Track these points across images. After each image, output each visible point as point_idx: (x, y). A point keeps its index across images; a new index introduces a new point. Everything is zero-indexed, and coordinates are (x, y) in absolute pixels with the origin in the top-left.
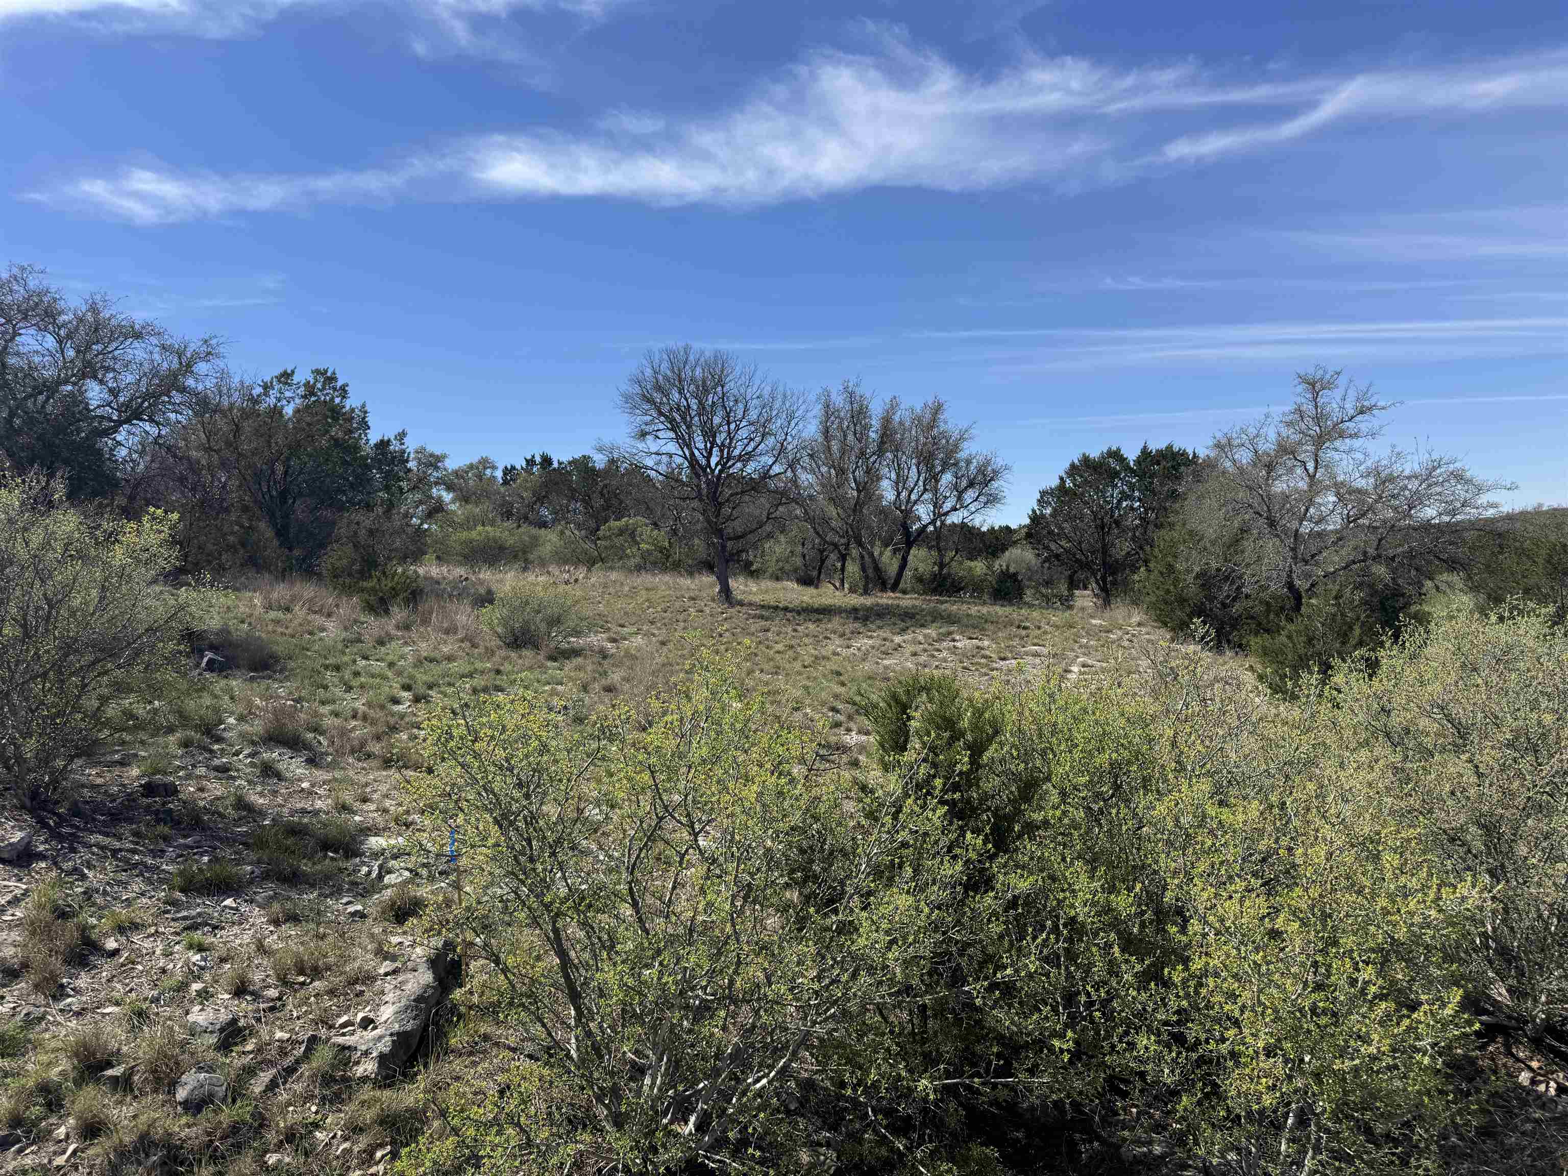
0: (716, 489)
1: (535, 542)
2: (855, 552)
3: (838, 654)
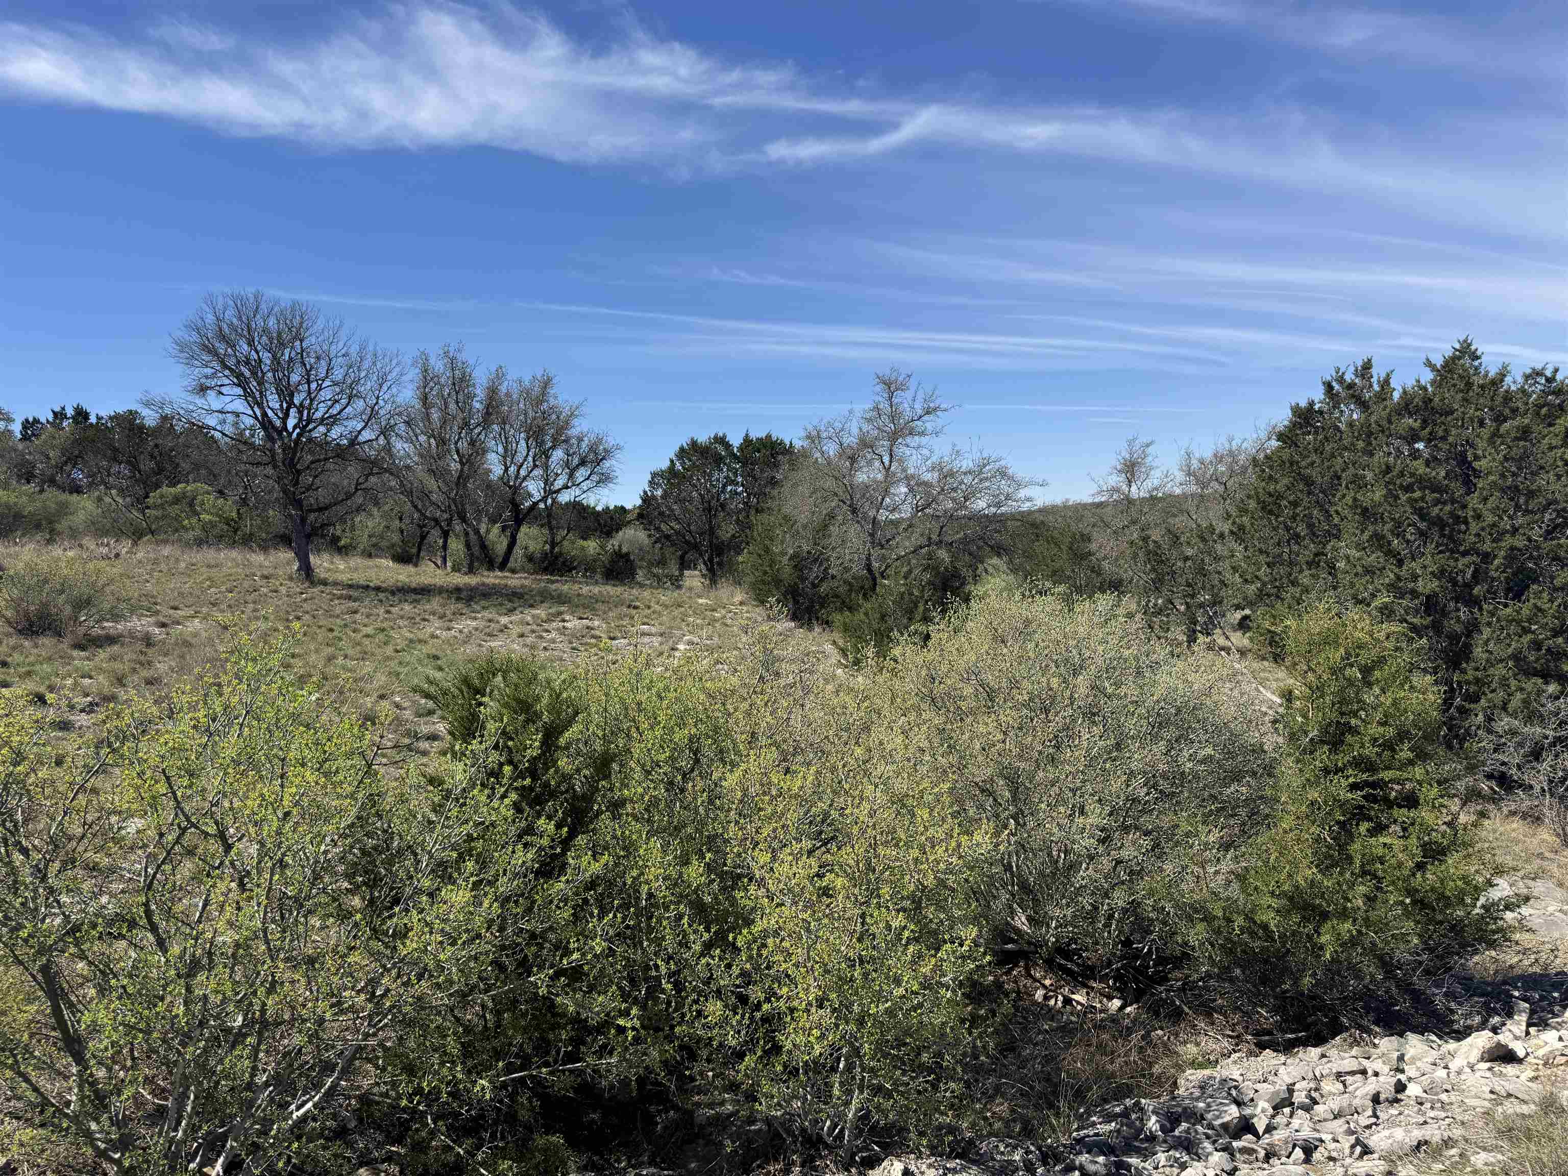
0: (295, 454)
1: (63, 510)
2: (458, 527)
3: (437, 637)
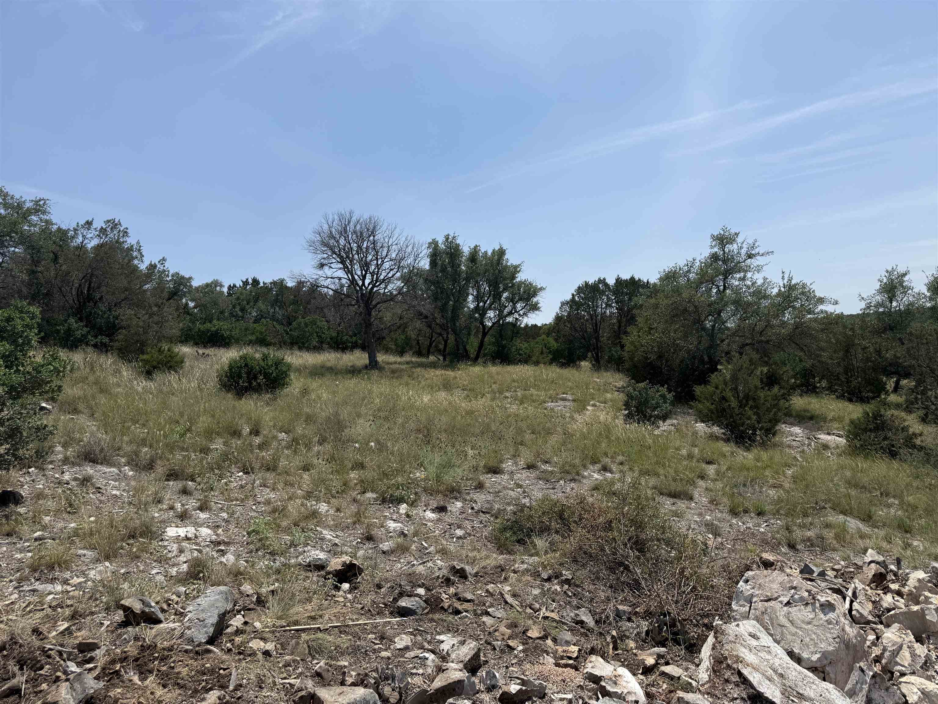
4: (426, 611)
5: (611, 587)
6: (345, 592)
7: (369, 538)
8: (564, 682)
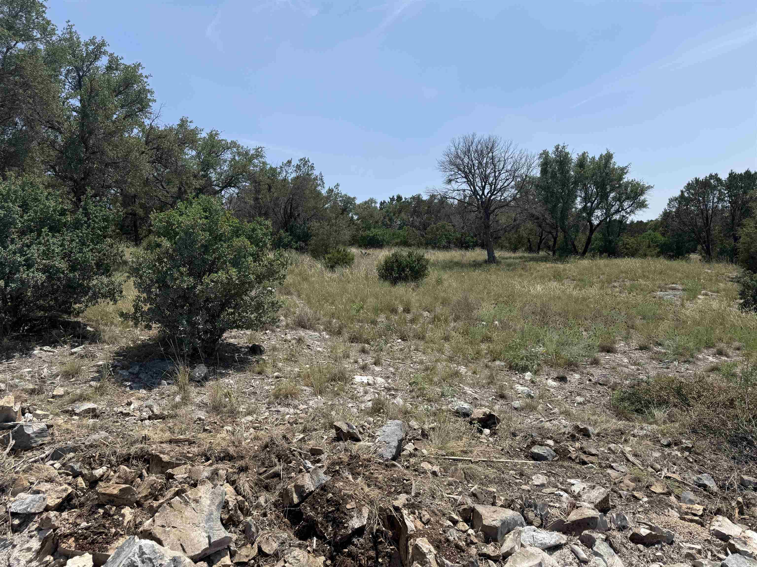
4: (556, 459)
5: (734, 458)
6: (486, 436)
7: (502, 397)
8: (691, 534)
